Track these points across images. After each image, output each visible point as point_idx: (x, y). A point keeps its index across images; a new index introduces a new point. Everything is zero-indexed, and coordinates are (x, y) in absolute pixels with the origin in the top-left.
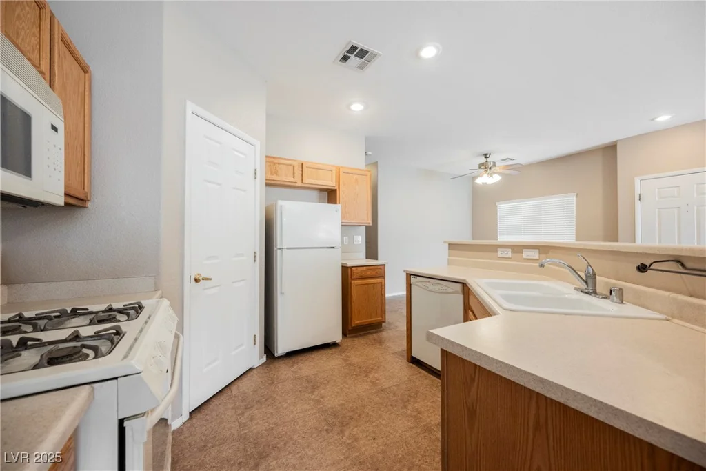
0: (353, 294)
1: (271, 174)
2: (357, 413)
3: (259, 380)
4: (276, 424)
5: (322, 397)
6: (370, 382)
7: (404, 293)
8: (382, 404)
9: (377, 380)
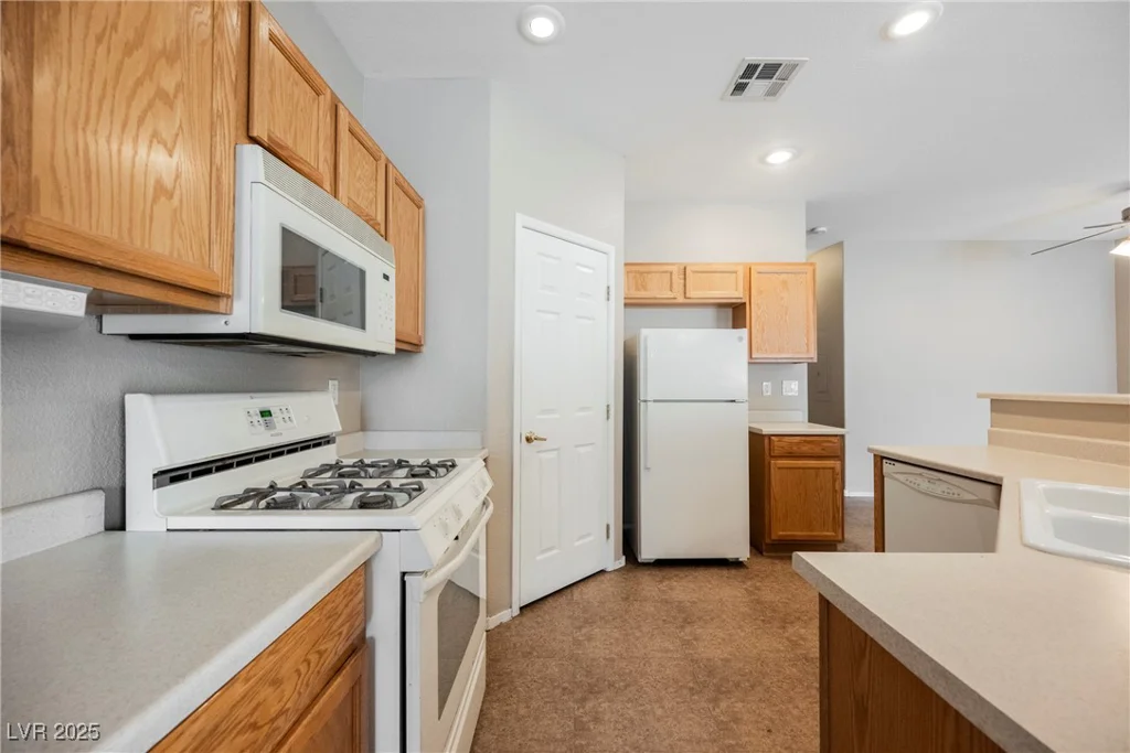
0: (773, 483)
1: (637, 289)
2: (748, 681)
3: (611, 589)
4: (621, 657)
5: (696, 639)
6: (788, 639)
7: (871, 494)
8: (800, 681)
9: (804, 639)
